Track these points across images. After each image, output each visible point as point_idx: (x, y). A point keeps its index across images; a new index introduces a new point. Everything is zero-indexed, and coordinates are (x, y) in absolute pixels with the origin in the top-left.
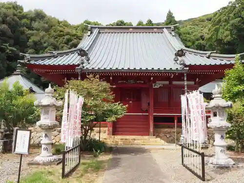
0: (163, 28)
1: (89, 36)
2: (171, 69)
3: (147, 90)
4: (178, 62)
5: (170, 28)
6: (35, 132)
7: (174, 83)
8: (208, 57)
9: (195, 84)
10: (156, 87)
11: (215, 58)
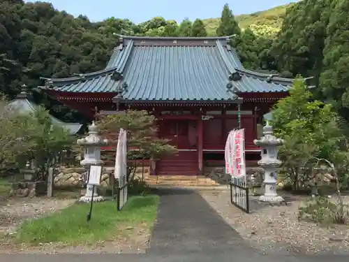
0: (216, 39)
1: (121, 50)
2: (222, 99)
3: (195, 123)
4: (232, 89)
5: (225, 39)
6: (62, 174)
7: (228, 112)
8: (269, 82)
9: (253, 114)
10: (205, 119)
11: (277, 82)
